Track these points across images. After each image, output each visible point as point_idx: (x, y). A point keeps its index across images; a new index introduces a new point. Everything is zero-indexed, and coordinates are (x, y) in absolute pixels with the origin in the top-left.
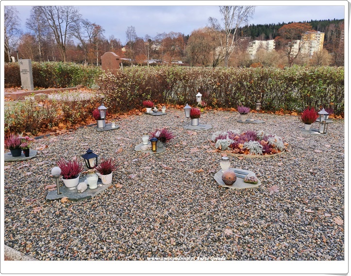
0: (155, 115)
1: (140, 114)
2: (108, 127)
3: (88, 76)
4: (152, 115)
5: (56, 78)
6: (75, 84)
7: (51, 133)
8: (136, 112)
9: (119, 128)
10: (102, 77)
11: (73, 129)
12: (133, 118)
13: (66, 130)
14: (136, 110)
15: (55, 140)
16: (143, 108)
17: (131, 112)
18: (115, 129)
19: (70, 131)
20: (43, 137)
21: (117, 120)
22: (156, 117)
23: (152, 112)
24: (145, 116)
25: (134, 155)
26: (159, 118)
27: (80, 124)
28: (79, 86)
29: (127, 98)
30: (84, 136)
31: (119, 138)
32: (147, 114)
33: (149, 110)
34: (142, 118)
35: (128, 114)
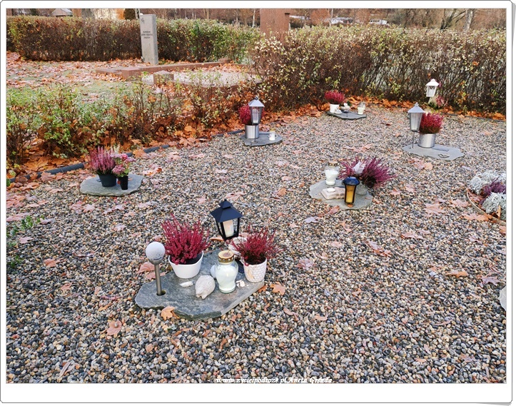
0: (345, 119)
1: (318, 114)
2: (263, 138)
3: (238, 44)
4: (339, 118)
5: (191, 45)
6: (218, 57)
7: (171, 143)
8: (311, 110)
9: (281, 141)
10: (259, 46)
11: (206, 138)
12: (305, 121)
13: (194, 140)
14: (312, 108)
15: (175, 157)
16: (324, 104)
17: (303, 109)
18: (274, 144)
19: (202, 141)
20: (158, 149)
21: (278, 125)
22: (348, 122)
23: (340, 112)
24: (327, 118)
25: (309, 206)
26: (353, 124)
27: (218, 128)
28: (223, 59)
29: (298, 86)
30: (223, 152)
31: (280, 164)
32: (330, 115)
33: (334, 108)
34: (321, 122)
35: (297, 114)
